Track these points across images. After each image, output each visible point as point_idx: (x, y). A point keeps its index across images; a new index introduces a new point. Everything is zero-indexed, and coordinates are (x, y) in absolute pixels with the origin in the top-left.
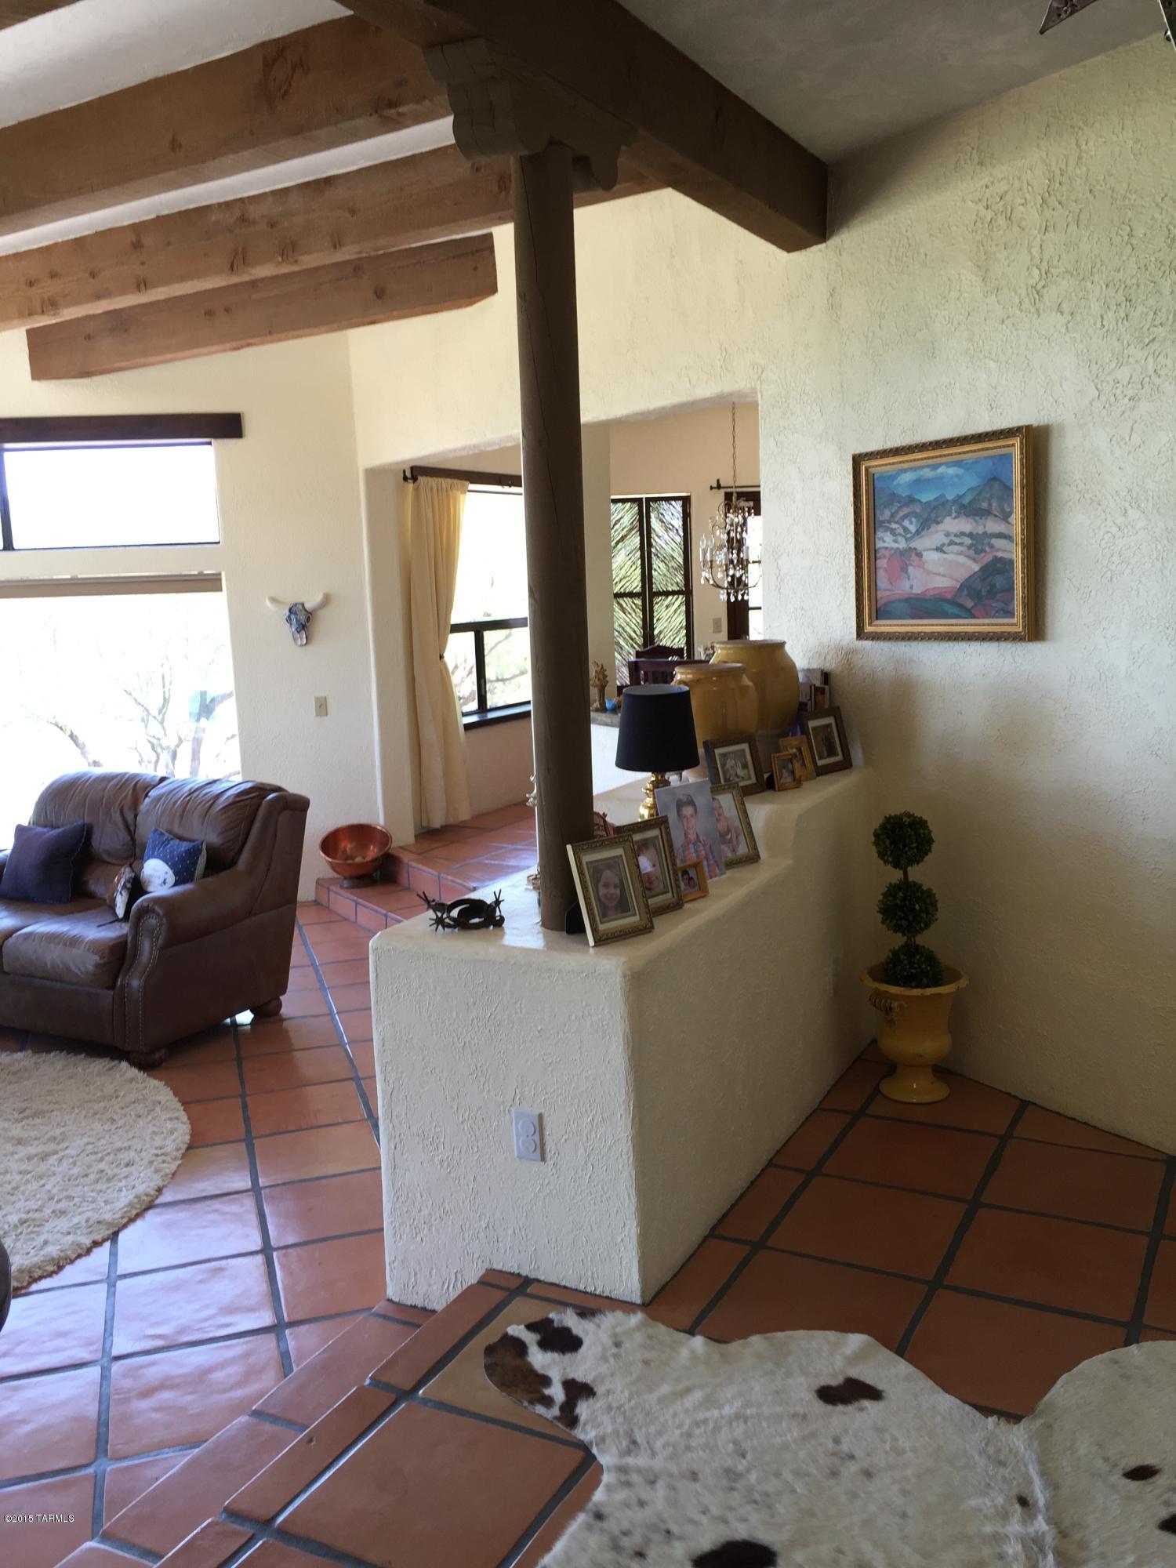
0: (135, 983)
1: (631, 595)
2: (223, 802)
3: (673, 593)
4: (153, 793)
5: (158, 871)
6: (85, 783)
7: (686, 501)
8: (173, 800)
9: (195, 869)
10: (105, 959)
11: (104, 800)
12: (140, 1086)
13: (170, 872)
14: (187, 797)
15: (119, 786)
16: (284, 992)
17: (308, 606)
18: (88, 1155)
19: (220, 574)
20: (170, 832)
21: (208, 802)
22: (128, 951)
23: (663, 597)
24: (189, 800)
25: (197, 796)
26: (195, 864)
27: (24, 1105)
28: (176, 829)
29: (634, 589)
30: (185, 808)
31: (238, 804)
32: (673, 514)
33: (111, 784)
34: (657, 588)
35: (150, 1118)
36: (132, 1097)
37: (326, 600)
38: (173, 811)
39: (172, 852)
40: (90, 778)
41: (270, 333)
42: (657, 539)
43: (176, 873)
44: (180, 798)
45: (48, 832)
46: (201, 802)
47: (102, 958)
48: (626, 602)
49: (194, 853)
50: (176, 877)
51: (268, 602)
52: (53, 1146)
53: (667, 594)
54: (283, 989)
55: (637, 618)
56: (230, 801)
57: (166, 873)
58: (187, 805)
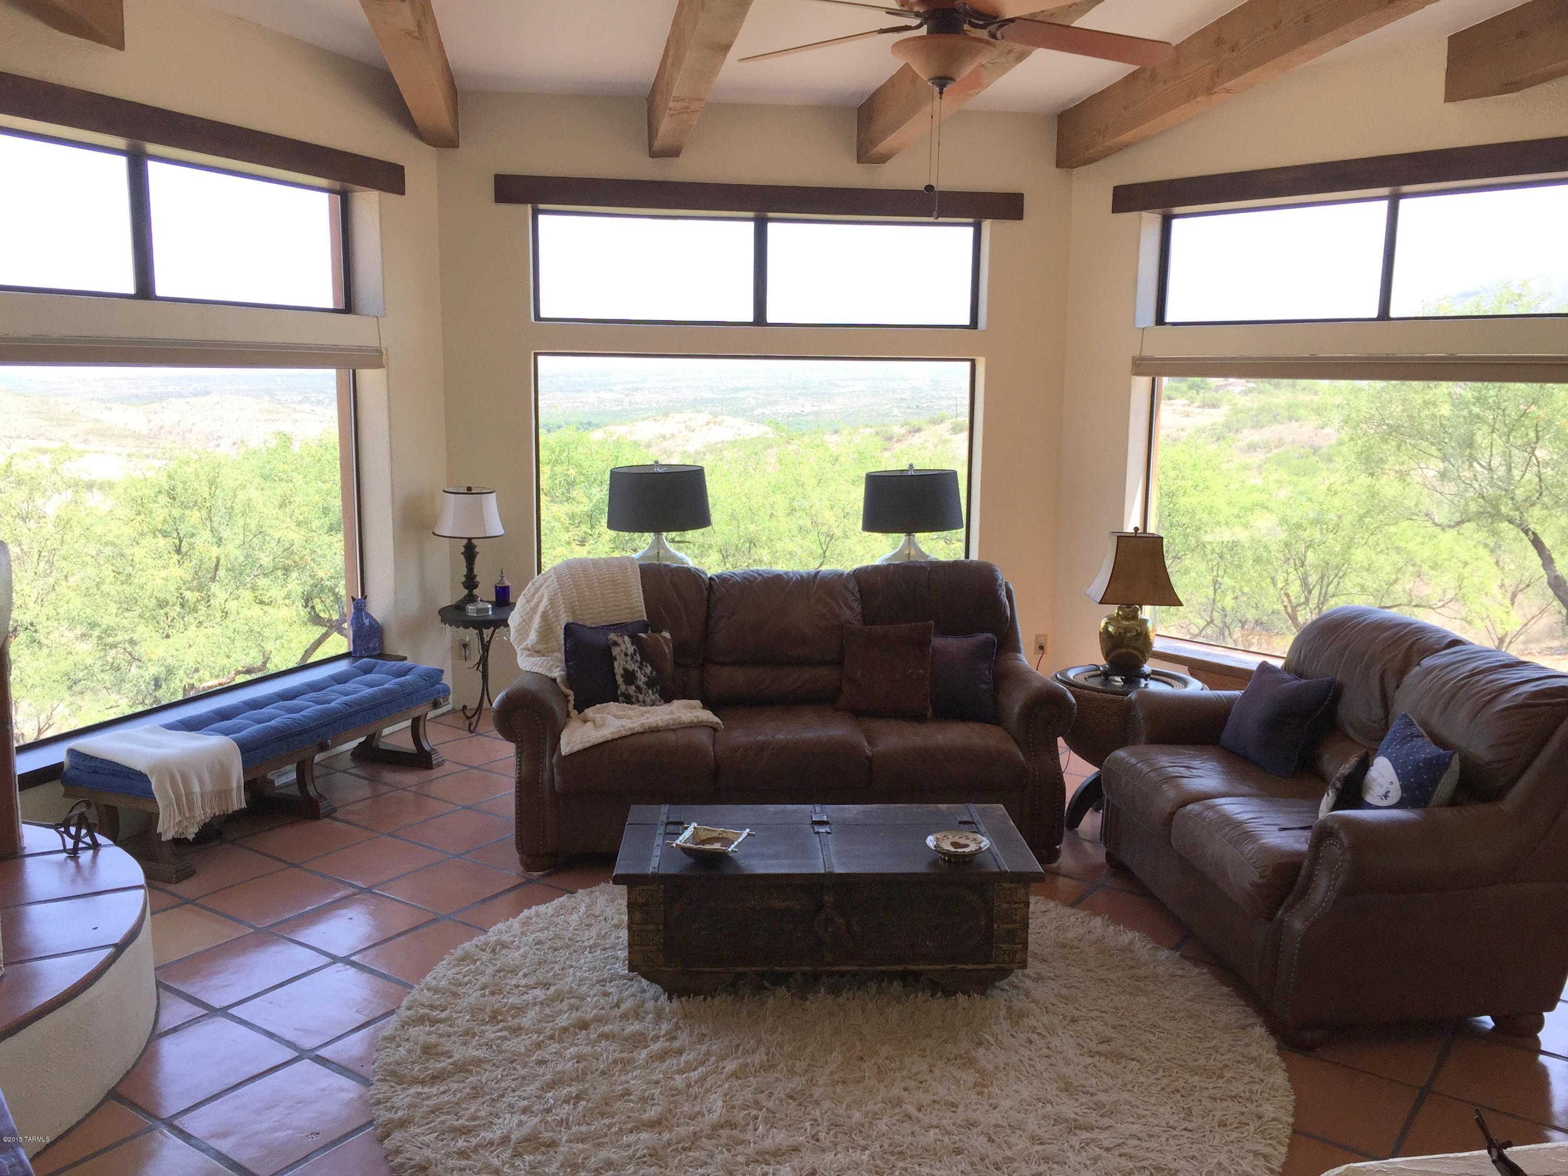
0: (1298, 925)
2: (1510, 700)
4: (1428, 662)
5: (1383, 777)
6: (1356, 626)
8: (1444, 679)
9: (1434, 791)
10: (1264, 881)
11: (1366, 657)
12: (1258, 1074)
13: (1397, 784)
14: (1462, 679)
15: (1392, 641)
16: (1551, 1007)
18: (1121, 1155)
20: (1424, 724)
21: (1490, 694)
22: (1300, 878)
24: (1466, 684)
25: (1479, 681)
26: (1435, 781)
27: (1110, 1033)
28: (1436, 722)
30: (1454, 696)
31: (1528, 710)
33: (1386, 634)
35: (1234, 1135)
36: (1238, 1088)
38: (1441, 693)
39: (1408, 755)
40: (1365, 620)
43: (1404, 788)
44: (1454, 679)
45: (1292, 680)
46: (1480, 692)
47: (1262, 877)
49: (1437, 767)
50: (1402, 793)
52: (1093, 1117)
54: (1551, 1002)
56: (1519, 700)
57: (1392, 783)
58: (1458, 691)
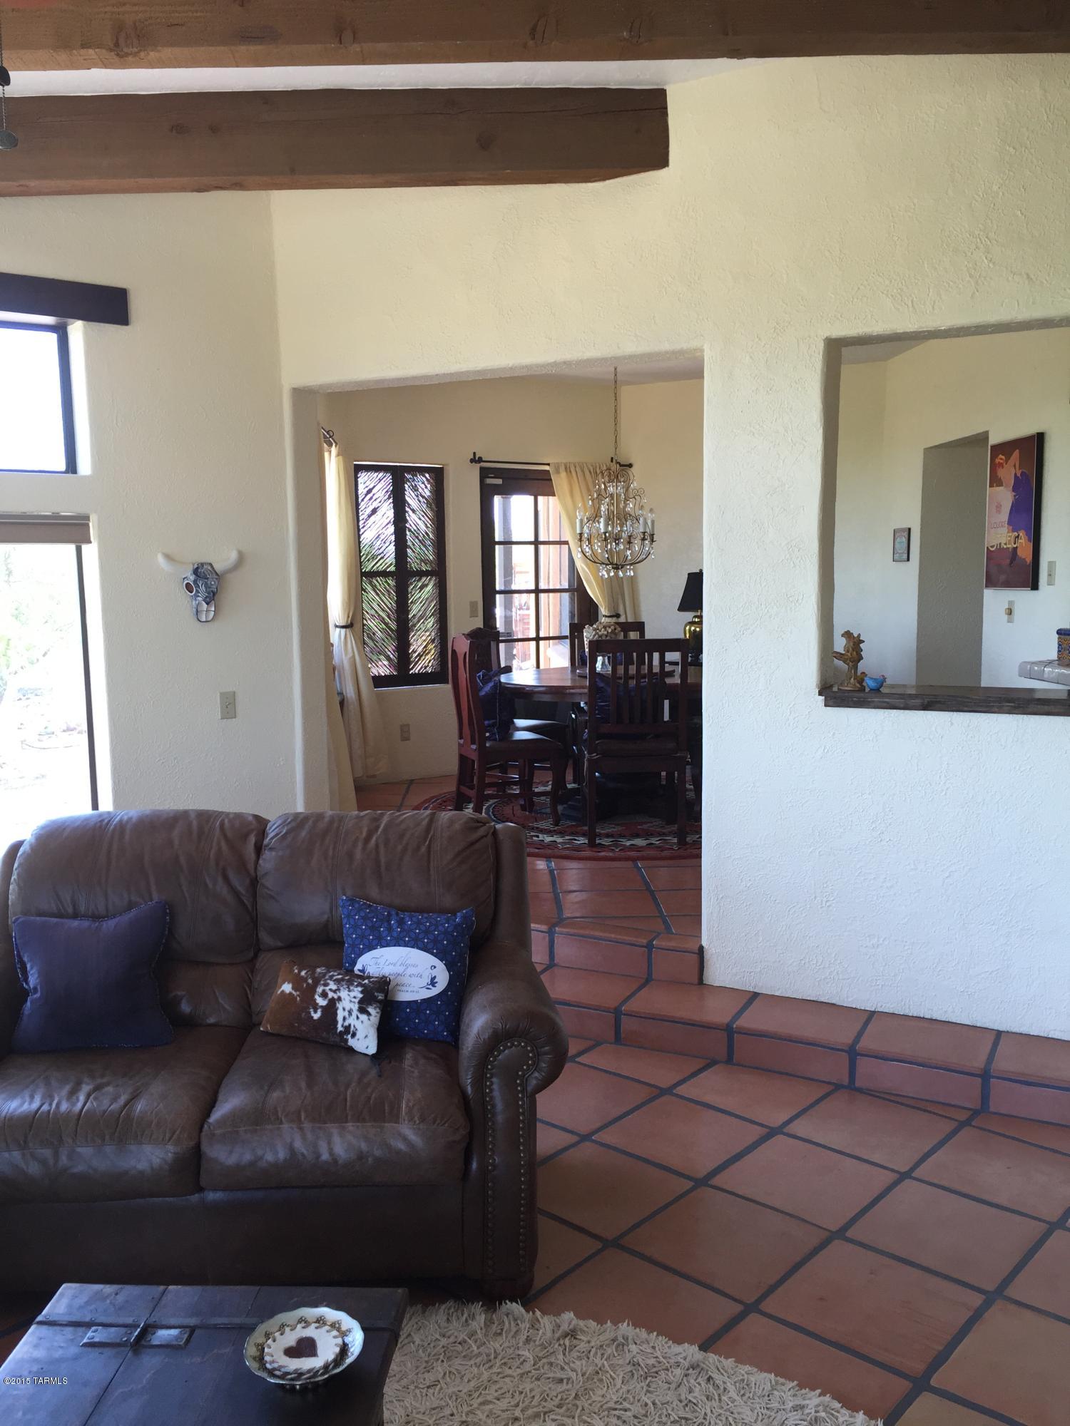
1: (384, 574)
3: (426, 573)
7: (438, 475)
17: (219, 567)
19: (87, 518)
23: (418, 578)
29: (388, 567)
32: (424, 486)
34: (411, 568)
37: (241, 560)
41: (293, 171)
42: (410, 512)
48: (378, 581)
50: (449, 972)
51: (161, 559)
53: (421, 574)
55: (390, 602)
